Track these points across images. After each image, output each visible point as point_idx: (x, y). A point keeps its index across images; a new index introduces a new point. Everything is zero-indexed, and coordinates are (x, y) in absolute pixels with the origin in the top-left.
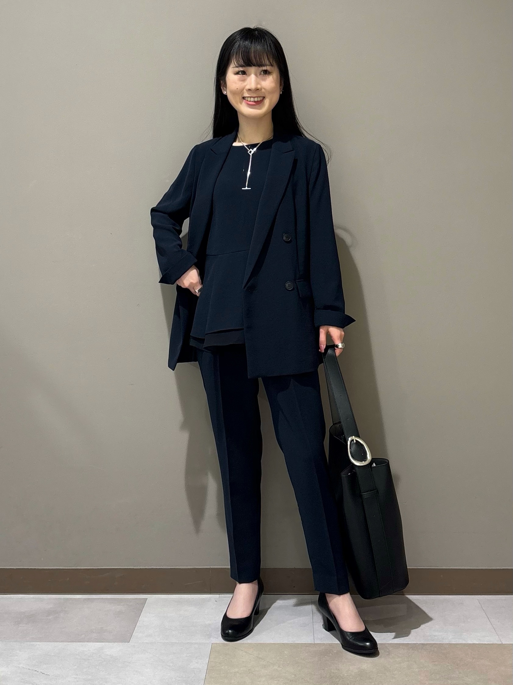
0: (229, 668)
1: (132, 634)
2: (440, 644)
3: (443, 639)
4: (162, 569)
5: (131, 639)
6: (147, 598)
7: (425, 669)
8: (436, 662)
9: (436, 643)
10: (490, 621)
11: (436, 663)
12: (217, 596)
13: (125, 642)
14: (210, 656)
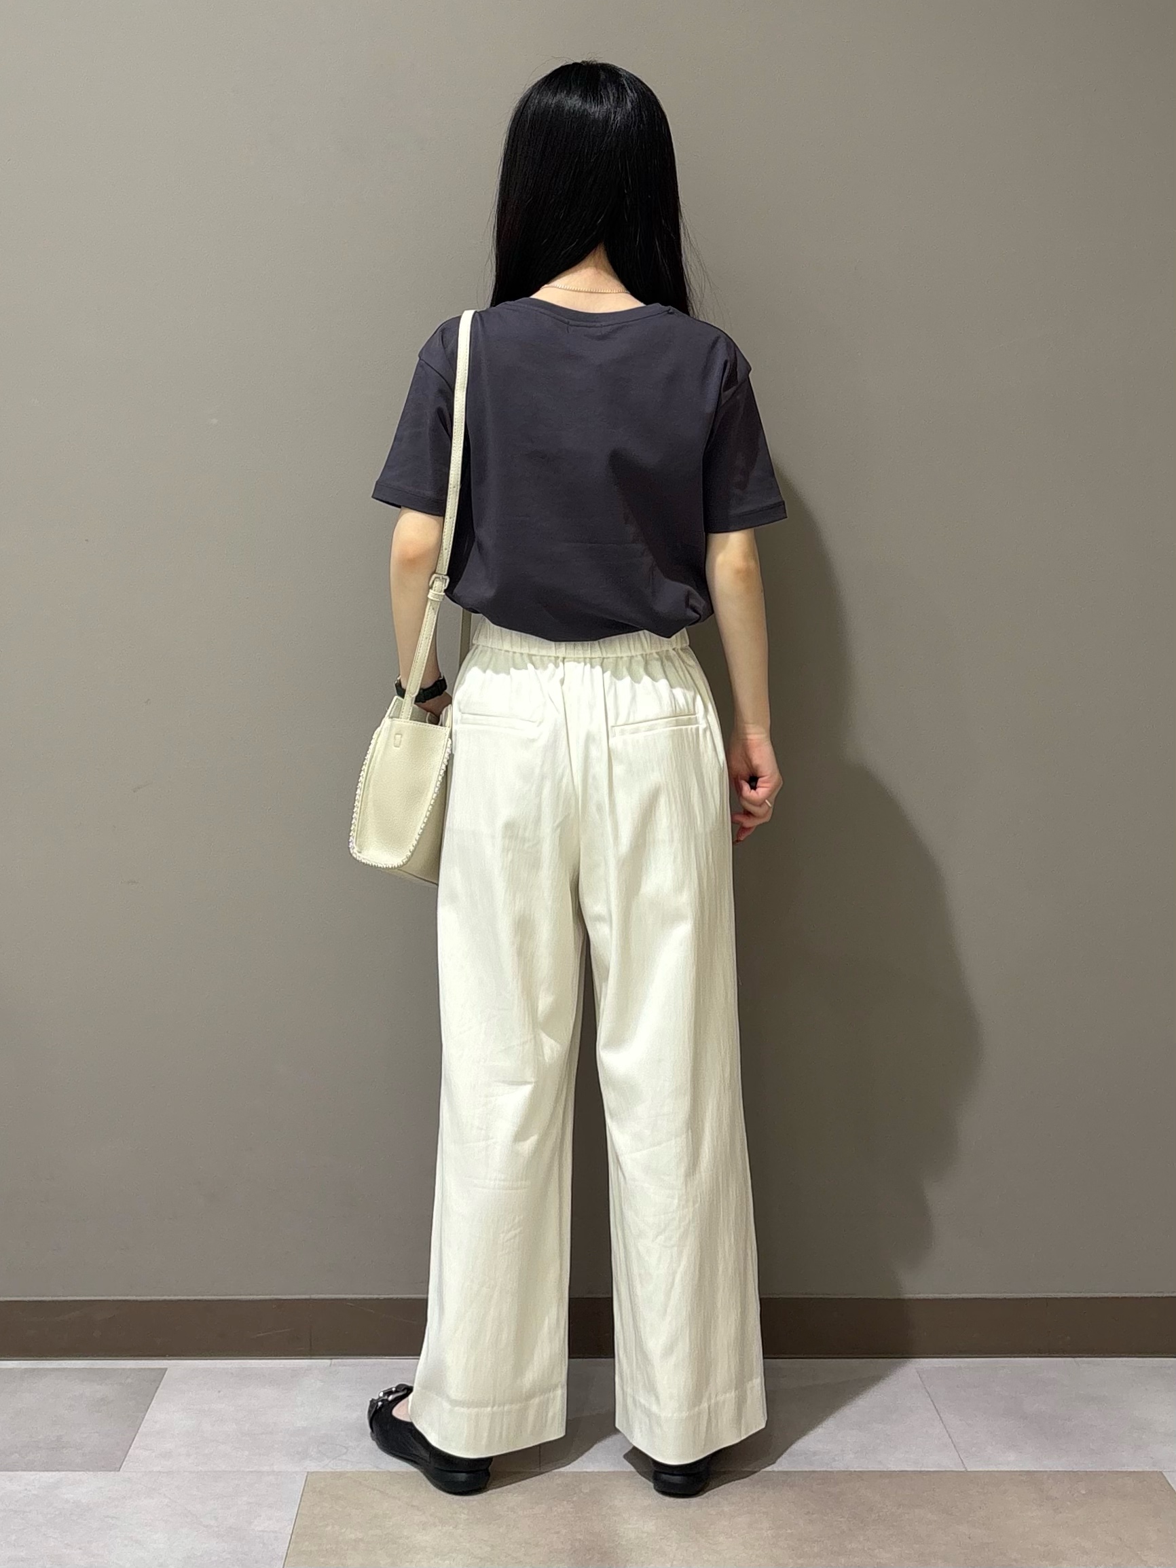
0: (343, 1531)
1: (127, 1452)
2: (826, 1471)
3: (835, 1460)
4: (199, 1301)
5: (124, 1463)
6: (163, 1371)
7: (789, 1531)
8: (813, 1514)
9: (819, 1470)
10: (941, 1419)
11: (814, 1516)
12: (324, 1363)
13: (110, 1471)
14: (302, 1503)
